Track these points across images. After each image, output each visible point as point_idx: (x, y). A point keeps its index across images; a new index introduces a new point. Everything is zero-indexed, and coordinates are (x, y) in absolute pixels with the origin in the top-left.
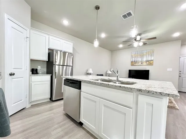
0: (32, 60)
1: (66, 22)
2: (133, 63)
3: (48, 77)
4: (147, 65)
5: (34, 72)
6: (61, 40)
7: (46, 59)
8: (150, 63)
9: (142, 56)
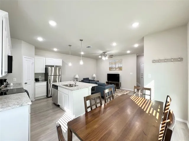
0: (35, 74)
1: (55, 50)
2: (111, 69)
3: (45, 83)
4: (119, 70)
5: (37, 80)
6: (53, 59)
7: (44, 72)
8: (120, 69)
9: (115, 63)
